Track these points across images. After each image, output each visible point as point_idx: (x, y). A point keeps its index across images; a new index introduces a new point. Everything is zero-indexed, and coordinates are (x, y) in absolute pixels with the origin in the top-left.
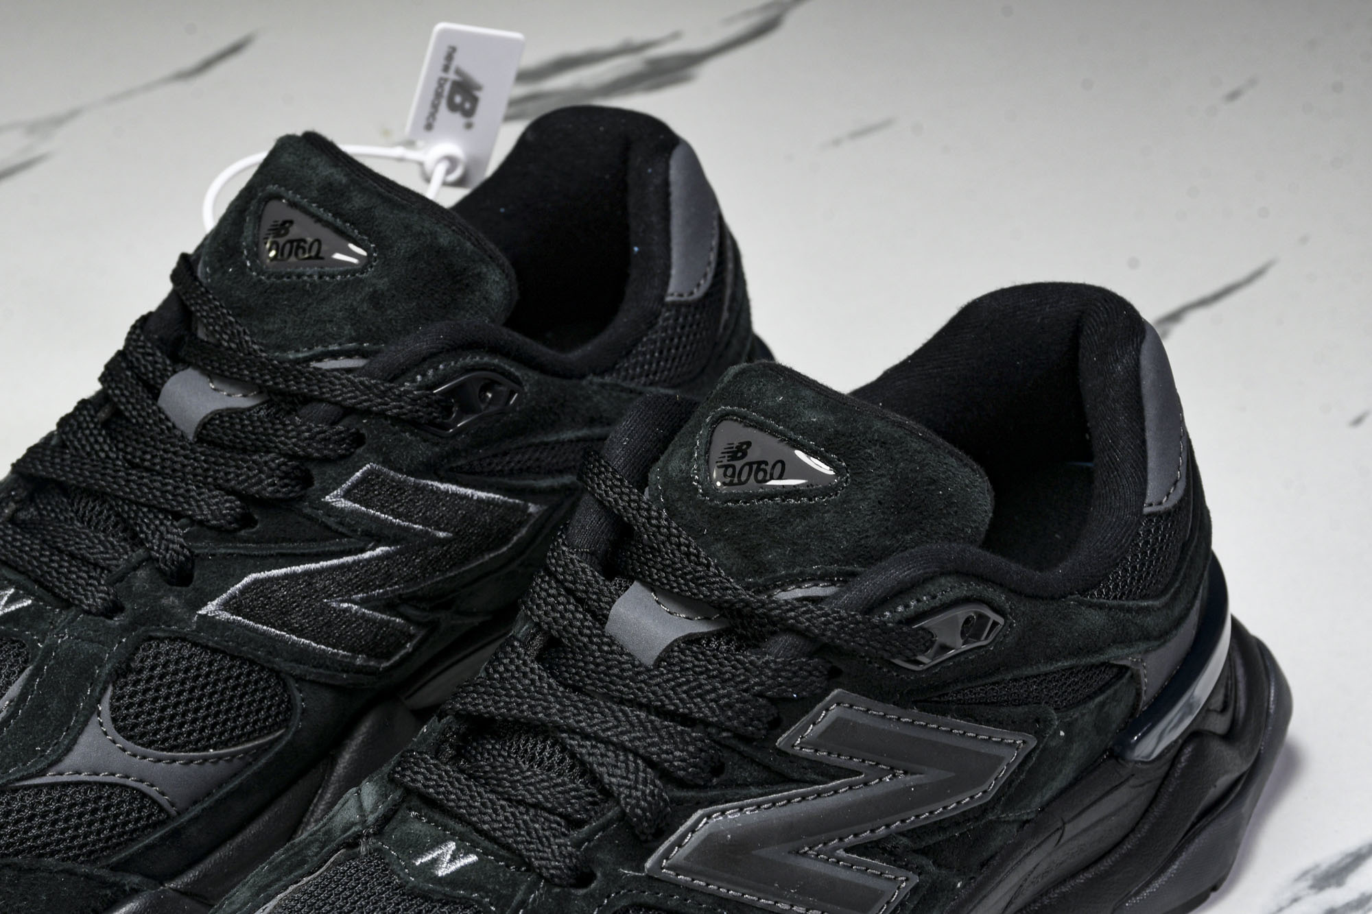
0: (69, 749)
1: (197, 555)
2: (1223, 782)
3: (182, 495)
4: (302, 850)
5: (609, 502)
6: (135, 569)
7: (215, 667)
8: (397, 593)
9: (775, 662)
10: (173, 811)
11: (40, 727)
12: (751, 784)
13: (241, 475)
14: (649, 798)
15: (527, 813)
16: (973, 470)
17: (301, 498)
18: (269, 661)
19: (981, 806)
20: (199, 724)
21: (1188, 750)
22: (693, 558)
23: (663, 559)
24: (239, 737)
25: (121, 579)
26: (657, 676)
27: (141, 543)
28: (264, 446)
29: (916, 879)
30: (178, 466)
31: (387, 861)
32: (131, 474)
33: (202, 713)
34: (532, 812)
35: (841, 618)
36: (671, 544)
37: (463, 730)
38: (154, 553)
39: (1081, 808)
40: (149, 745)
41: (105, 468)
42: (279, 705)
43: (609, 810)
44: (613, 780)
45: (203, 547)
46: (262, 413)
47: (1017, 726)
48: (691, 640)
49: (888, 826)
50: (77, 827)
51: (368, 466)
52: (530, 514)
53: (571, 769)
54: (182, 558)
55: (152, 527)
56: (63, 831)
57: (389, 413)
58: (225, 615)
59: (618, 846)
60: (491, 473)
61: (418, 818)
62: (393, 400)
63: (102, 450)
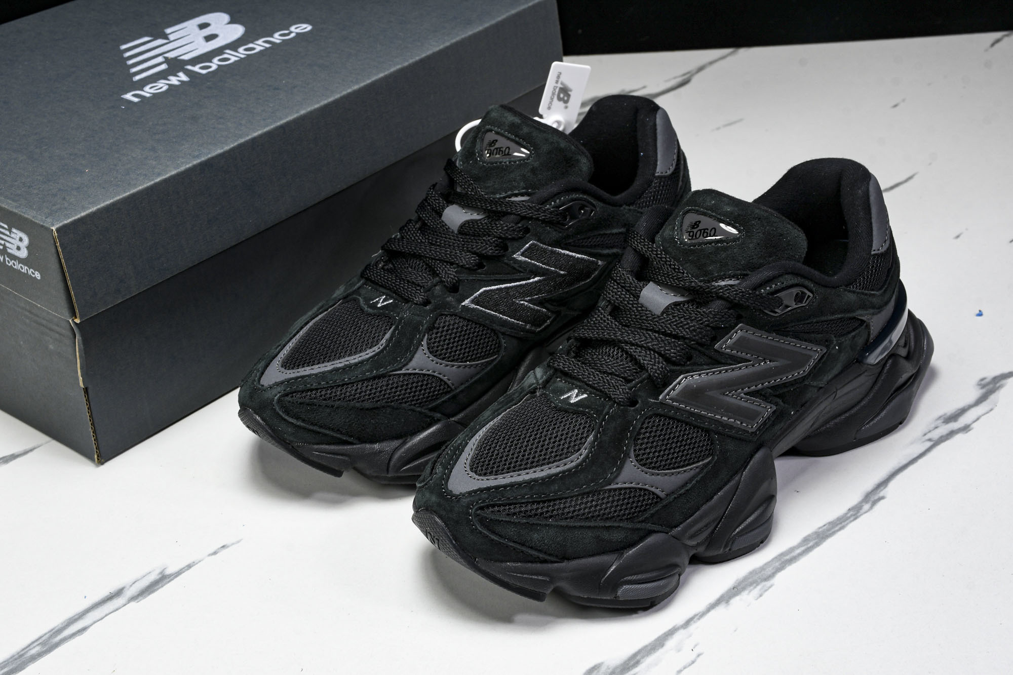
0: (411, 360)
1: (461, 280)
2: (905, 377)
3: (454, 255)
4: (511, 396)
5: (639, 249)
6: (435, 286)
7: (469, 327)
8: (544, 298)
9: (714, 311)
10: (453, 387)
11: (399, 350)
12: (704, 365)
13: (478, 246)
14: (661, 369)
15: (608, 376)
16: (799, 231)
17: (503, 256)
18: (491, 325)
19: (802, 377)
20: (463, 351)
21: (890, 361)
22: (676, 270)
23: (663, 271)
24: (479, 357)
25: (429, 290)
26: (662, 319)
27: (438, 275)
28: (488, 234)
29: (775, 408)
30: (451, 244)
31: (548, 398)
32: (431, 248)
33: (464, 346)
34: (610, 376)
35: (743, 292)
36: (667, 265)
37: (579, 344)
38: (443, 279)
39: (844, 384)
40: (443, 359)
41: (421, 246)
42: (495, 345)
43: (644, 374)
44: (645, 362)
45: (463, 276)
46: (485, 221)
47: (818, 343)
48: (676, 304)
49: (762, 384)
50: (415, 392)
51: (531, 242)
52: (599, 265)
53: (626, 359)
54: (455, 281)
55: (442, 268)
56: (410, 393)
57: (540, 218)
58: (473, 306)
59: (648, 389)
60: (583, 247)
61: (561, 381)
62: (542, 213)
63: (419, 239)
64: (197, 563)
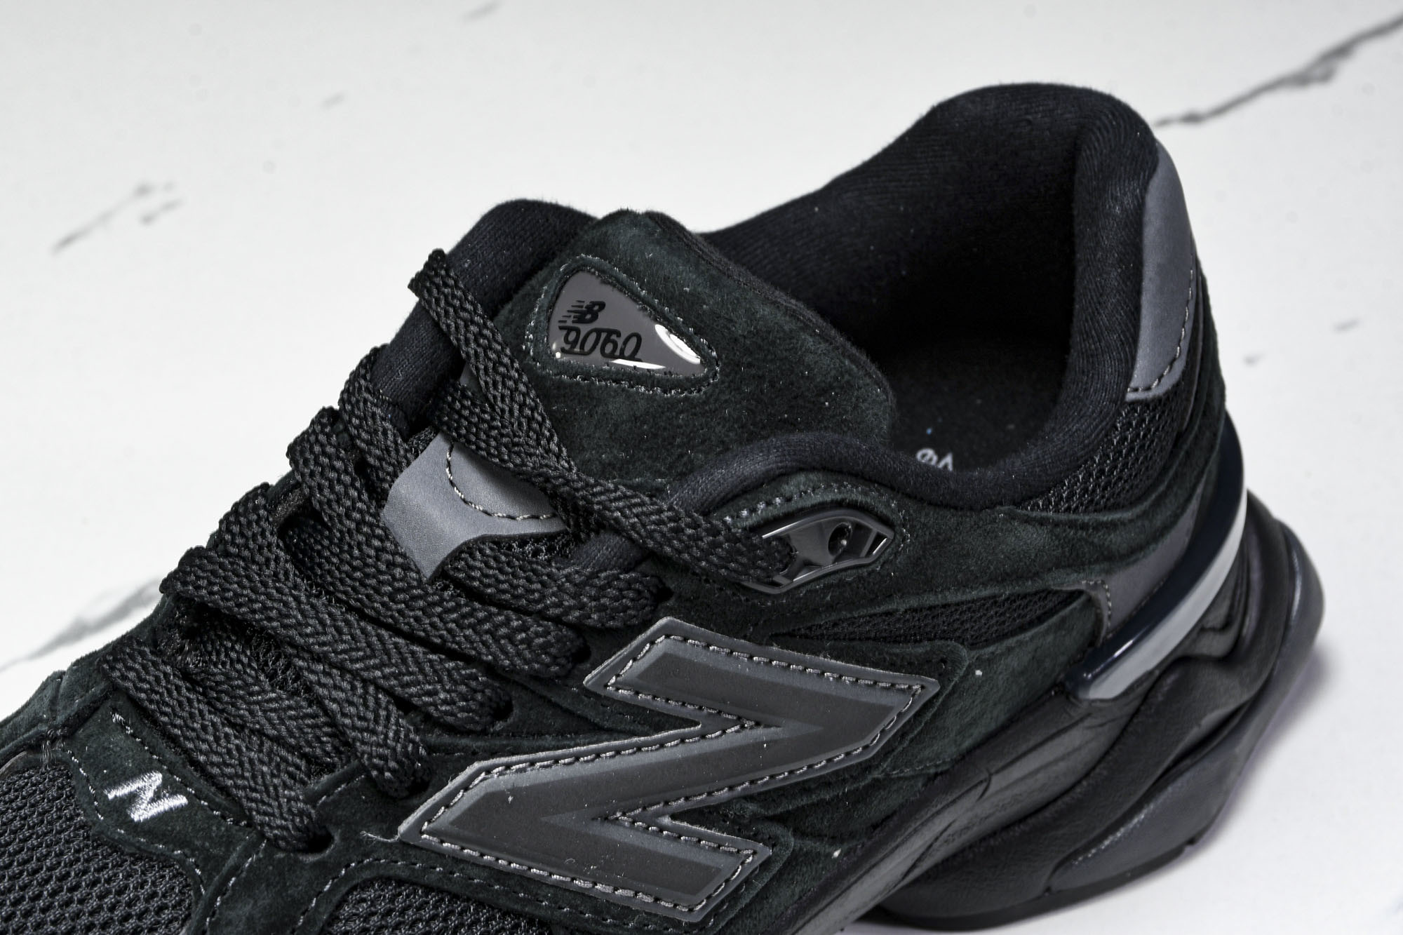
2: (1211, 719)
12: (548, 733)
21: (1171, 679)
29: (767, 853)
39: (1014, 756)
47: (914, 667)
49: (731, 788)
59: (365, 802)
61: (123, 725)
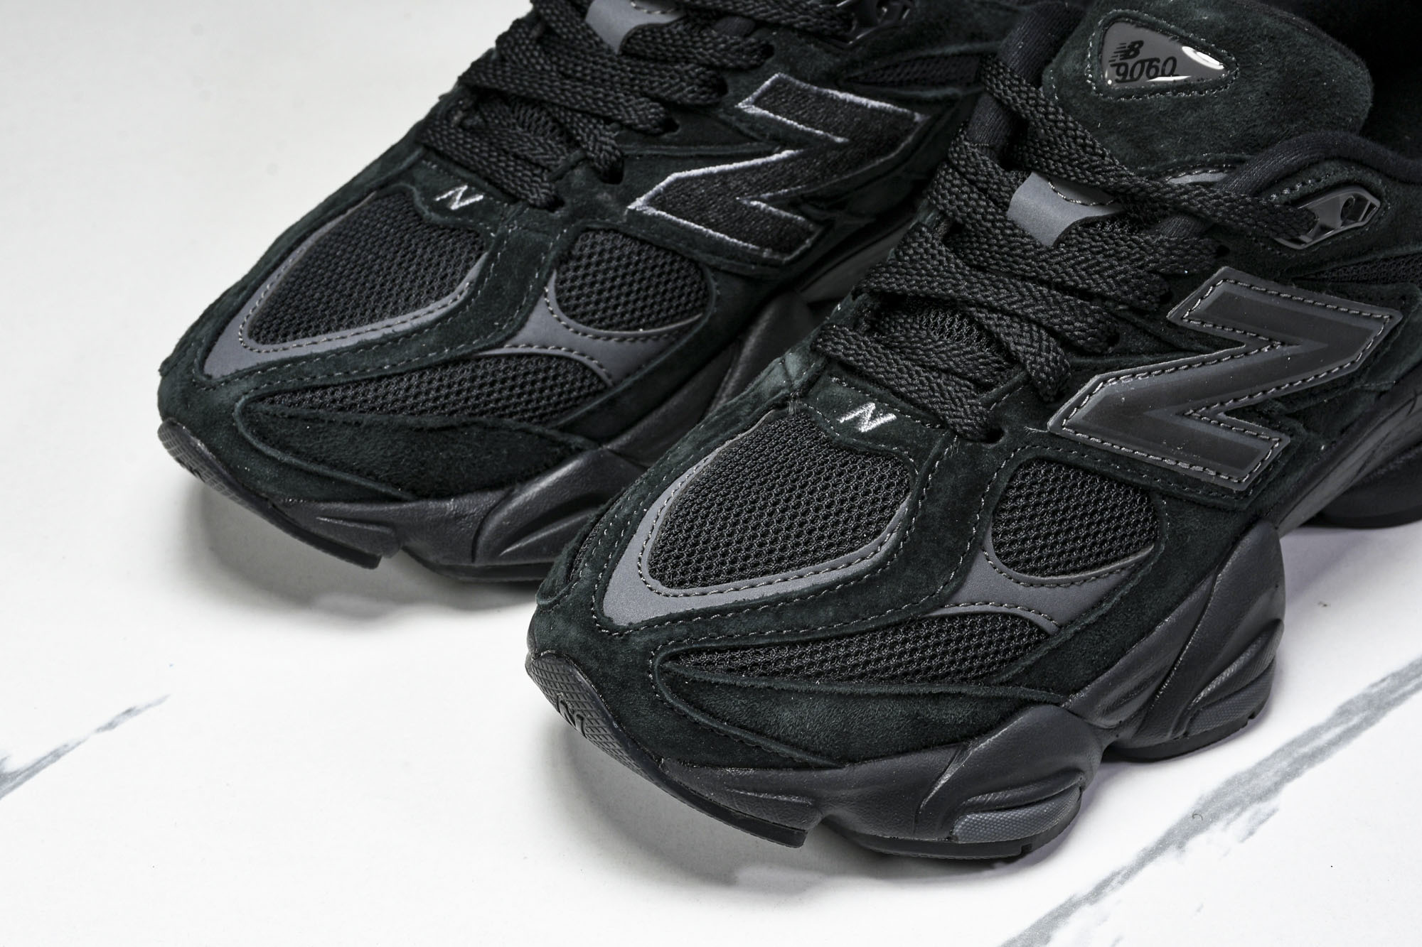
0: (522, 326)
1: (627, 156)
3: (612, 102)
4: (734, 411)
5: (1008, 100)
6: (573, 167)
7: (644, 256)
8: (800, 193)
9: (1169, 241)
10: (609, 382)
11: (497, 305)
12: (1144, 353)
13: (665, 83)
14: (1052, 364)
15: (940, 377)
16: (1356, 63)
17: (717, 105)
18: (689, 252)
19: (1349, 375)
20: (630, 307)
22: (1088, 149)
23: (1060, 151)
24: (665, 319)
25: (560, 177)
26: (1057, 255)
27: (578, 144)
28: (684, 57)
29: (1287, 440)
30: (606, 77)
31: (813, 419)
32: (565, 84)
33: (633, 297)
34: (944, 376)
35: (1231, 200)
36: (1067, 137)
37: (877, 305)
38: (589, 154)
40: (589, 323)
41: (542, 79)
42: (697, 292)
43: (1015, 375)
44: (1019, 348)
45: (631, 149)
46: (680, 28)
47: (1384, 302)
48: (1087, 223)
49: (1264, 392)
50: (530, 393)
51: (777, 75)
52: (916, 123)
53: (978, 340)
54: (614, 158)
55: (587, 130)
56: (519, 396)
57: (797, 26)
58: (652, 211)
59: (1023, 406)
60: (884, 84)
61: (840, 383)
62: (800, 14)
63: (538, 63)
64: (73, 748)
